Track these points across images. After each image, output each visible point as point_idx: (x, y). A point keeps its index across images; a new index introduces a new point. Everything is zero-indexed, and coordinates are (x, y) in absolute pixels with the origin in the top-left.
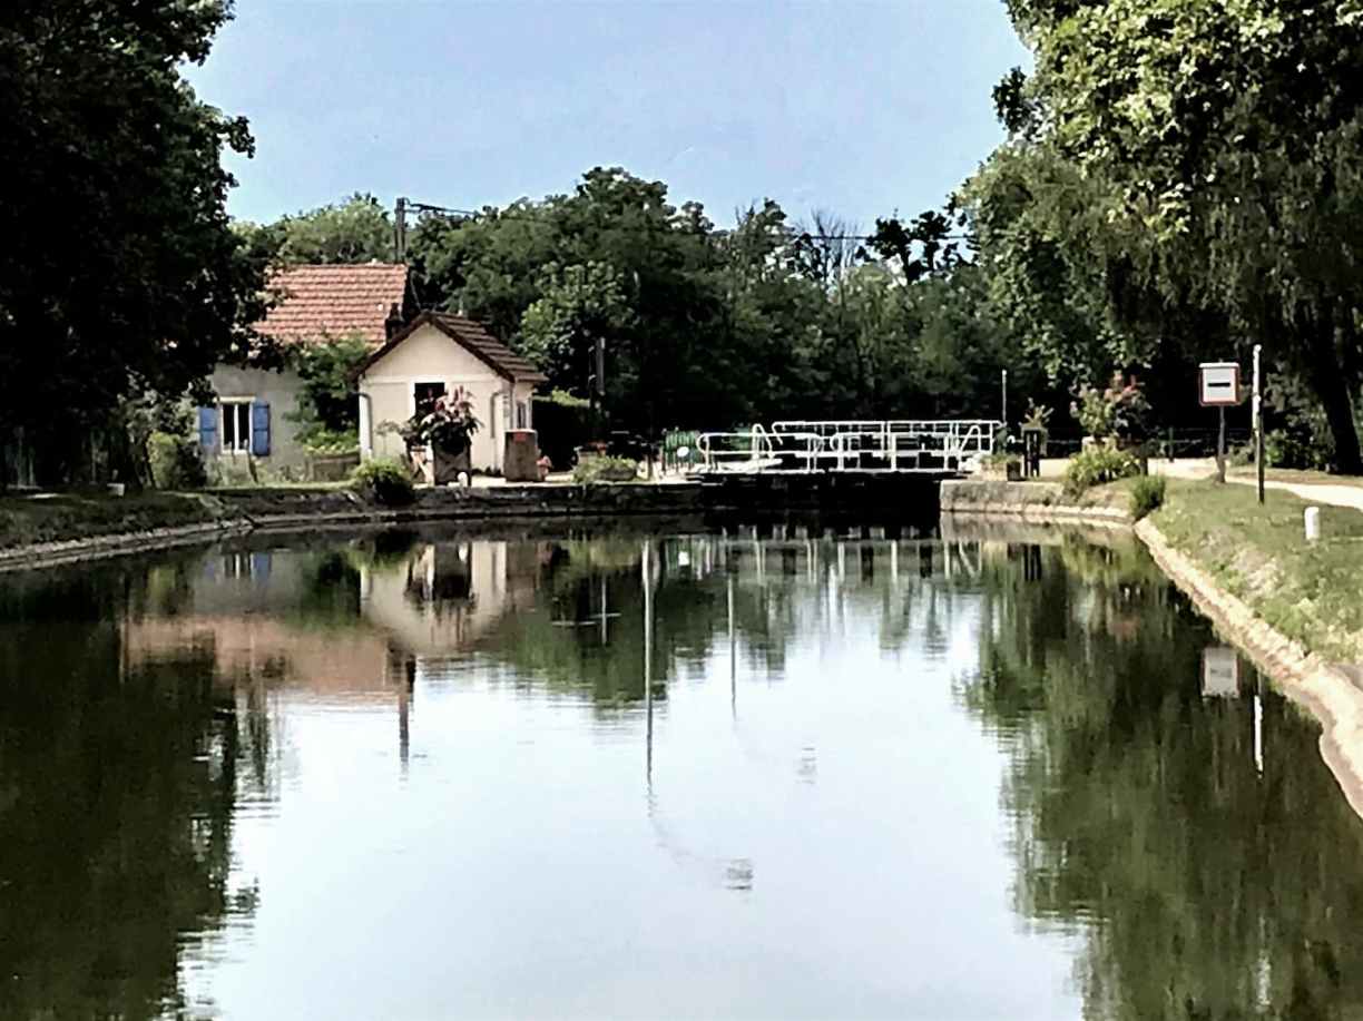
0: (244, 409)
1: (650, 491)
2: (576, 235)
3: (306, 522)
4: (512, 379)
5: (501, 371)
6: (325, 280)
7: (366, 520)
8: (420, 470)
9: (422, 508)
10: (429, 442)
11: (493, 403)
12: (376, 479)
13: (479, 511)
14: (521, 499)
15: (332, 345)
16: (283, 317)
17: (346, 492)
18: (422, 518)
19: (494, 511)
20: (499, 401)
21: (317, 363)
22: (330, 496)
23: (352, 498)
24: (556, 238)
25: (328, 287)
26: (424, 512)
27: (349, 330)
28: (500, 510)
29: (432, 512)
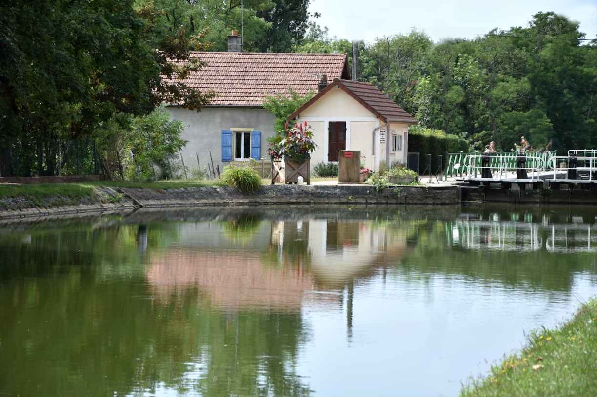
0: (247, 135)
1: (421, 190)
2: (524, 48)
3: (181, 205)
4: (385, 120)
5: (378, 115)
6: (298, 61)
7: (225, 204)
8: (278, 173)
9: (267, 198)
10: (283, 156)
11: (374, 134)
12: (237, 179)
13: (307, 200)
14: (335, 194)
15: (294, 98)
16: (272, 82)
17: (214, 186)
18: (266, 203)
19: (317, 200)
20: (378, 133)
21: (286, 109)
22: (202, 189)
23: (218, 190)
24: (512, 49)
25: (299, 65)
26: (268, 200)
27: (309, 91)
28: (322, 200)
29: (275, 200)
